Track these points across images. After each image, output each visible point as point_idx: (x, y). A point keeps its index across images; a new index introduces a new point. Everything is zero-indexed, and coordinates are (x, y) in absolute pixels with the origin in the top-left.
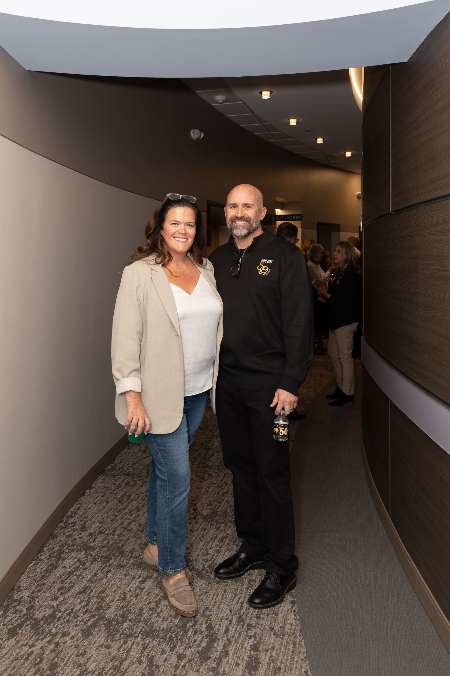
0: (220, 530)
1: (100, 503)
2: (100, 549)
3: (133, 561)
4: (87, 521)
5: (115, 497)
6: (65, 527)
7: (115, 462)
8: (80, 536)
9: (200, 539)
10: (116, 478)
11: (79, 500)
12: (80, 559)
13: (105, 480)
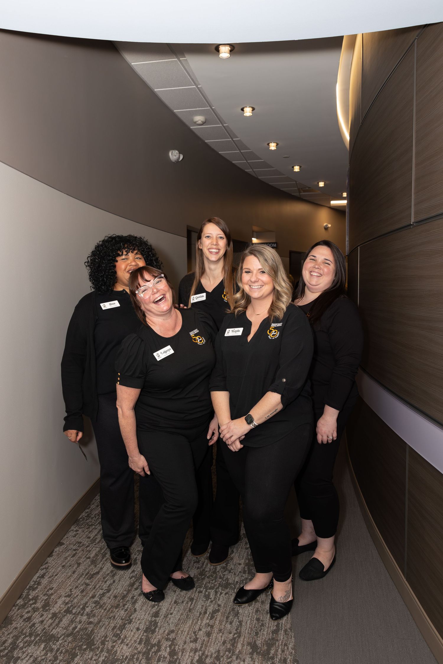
0: (210, 600)
1: (70, 566)
2: (63, 639)
3: (104, 658)
4: (52, 594)
5: (87, 556)
6: (23, 606)
7: (91, 507)
8: (41, 619)
9: (187, 615)
10: (91, 530)
11: (46, 562)
12: (36, 659)
13: (78, 532)
